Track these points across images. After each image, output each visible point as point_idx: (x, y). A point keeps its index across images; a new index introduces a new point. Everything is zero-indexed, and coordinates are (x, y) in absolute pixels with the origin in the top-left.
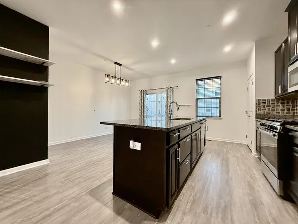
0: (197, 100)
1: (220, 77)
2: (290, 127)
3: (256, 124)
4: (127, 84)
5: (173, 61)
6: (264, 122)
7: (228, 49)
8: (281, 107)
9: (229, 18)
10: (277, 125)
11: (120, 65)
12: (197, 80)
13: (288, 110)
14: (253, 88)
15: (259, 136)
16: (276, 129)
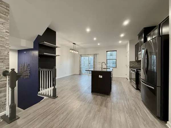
0: (107, 60)
1: (116, 51)
2: (138, 70)
3: (130, 70)
4: (77, 53)
5: (99, 44)
6: (132, 69)
7: (120, 42)
8: (137, 64)
9: (122, 35)
10: (135, 70)
11: (75, 44)
12: (107, 51)
13: (139, 65)
14: (128, 57)
15: (130, 74)
16: (135, 71)
